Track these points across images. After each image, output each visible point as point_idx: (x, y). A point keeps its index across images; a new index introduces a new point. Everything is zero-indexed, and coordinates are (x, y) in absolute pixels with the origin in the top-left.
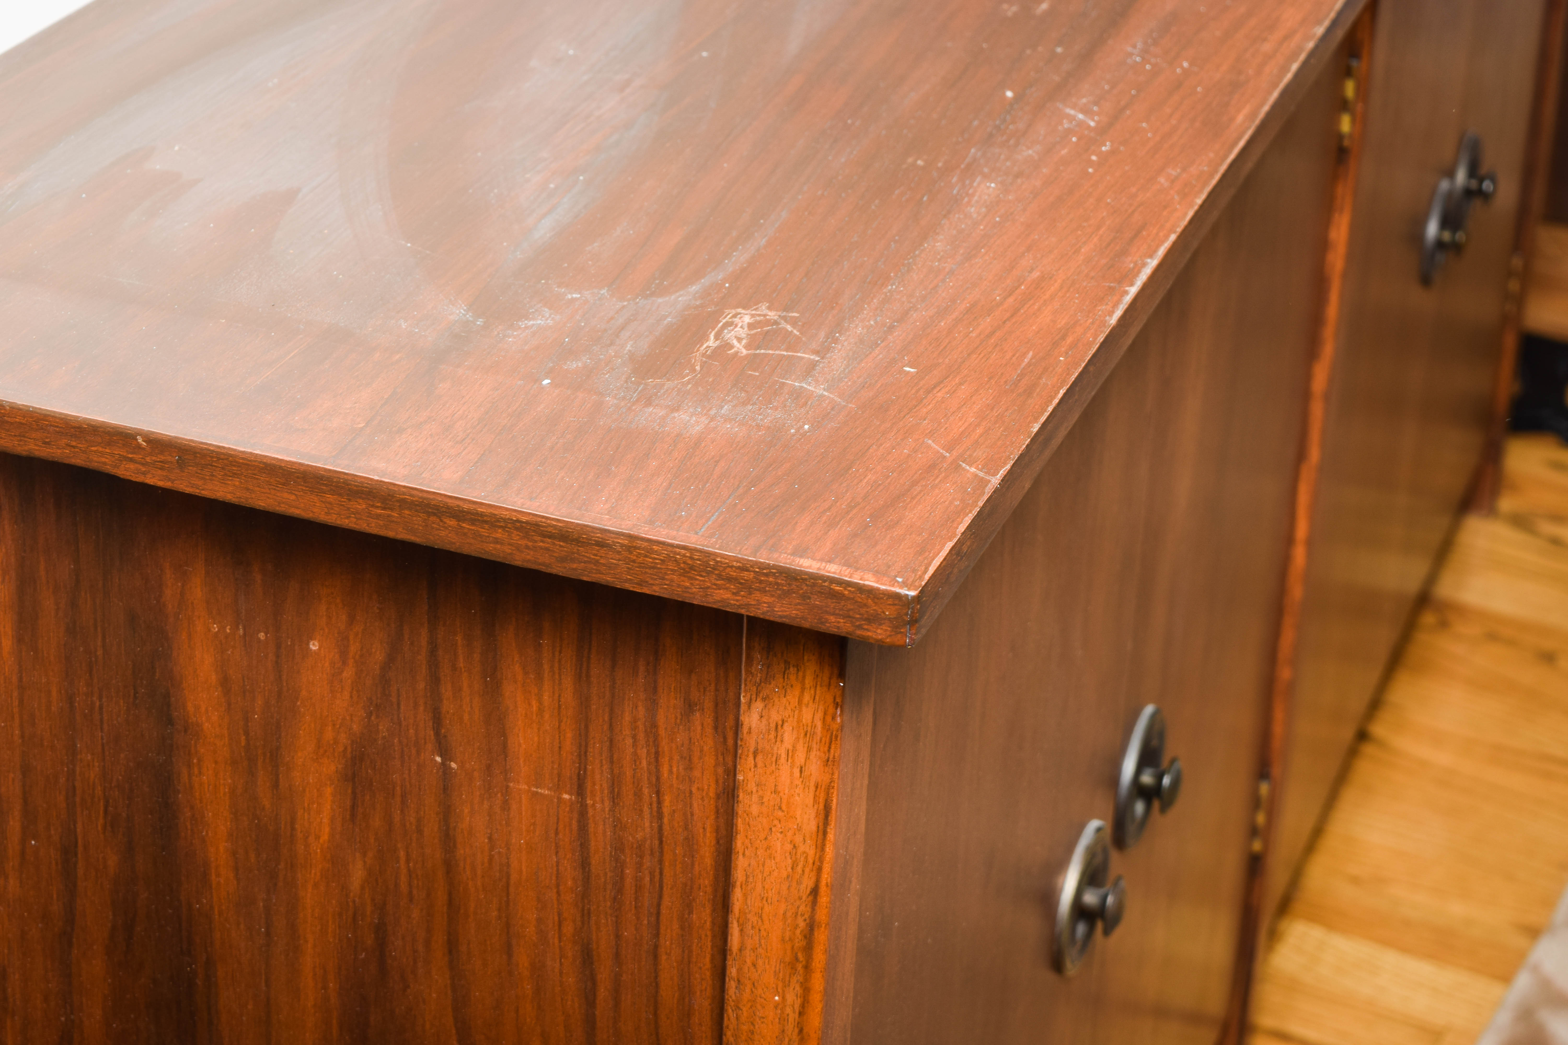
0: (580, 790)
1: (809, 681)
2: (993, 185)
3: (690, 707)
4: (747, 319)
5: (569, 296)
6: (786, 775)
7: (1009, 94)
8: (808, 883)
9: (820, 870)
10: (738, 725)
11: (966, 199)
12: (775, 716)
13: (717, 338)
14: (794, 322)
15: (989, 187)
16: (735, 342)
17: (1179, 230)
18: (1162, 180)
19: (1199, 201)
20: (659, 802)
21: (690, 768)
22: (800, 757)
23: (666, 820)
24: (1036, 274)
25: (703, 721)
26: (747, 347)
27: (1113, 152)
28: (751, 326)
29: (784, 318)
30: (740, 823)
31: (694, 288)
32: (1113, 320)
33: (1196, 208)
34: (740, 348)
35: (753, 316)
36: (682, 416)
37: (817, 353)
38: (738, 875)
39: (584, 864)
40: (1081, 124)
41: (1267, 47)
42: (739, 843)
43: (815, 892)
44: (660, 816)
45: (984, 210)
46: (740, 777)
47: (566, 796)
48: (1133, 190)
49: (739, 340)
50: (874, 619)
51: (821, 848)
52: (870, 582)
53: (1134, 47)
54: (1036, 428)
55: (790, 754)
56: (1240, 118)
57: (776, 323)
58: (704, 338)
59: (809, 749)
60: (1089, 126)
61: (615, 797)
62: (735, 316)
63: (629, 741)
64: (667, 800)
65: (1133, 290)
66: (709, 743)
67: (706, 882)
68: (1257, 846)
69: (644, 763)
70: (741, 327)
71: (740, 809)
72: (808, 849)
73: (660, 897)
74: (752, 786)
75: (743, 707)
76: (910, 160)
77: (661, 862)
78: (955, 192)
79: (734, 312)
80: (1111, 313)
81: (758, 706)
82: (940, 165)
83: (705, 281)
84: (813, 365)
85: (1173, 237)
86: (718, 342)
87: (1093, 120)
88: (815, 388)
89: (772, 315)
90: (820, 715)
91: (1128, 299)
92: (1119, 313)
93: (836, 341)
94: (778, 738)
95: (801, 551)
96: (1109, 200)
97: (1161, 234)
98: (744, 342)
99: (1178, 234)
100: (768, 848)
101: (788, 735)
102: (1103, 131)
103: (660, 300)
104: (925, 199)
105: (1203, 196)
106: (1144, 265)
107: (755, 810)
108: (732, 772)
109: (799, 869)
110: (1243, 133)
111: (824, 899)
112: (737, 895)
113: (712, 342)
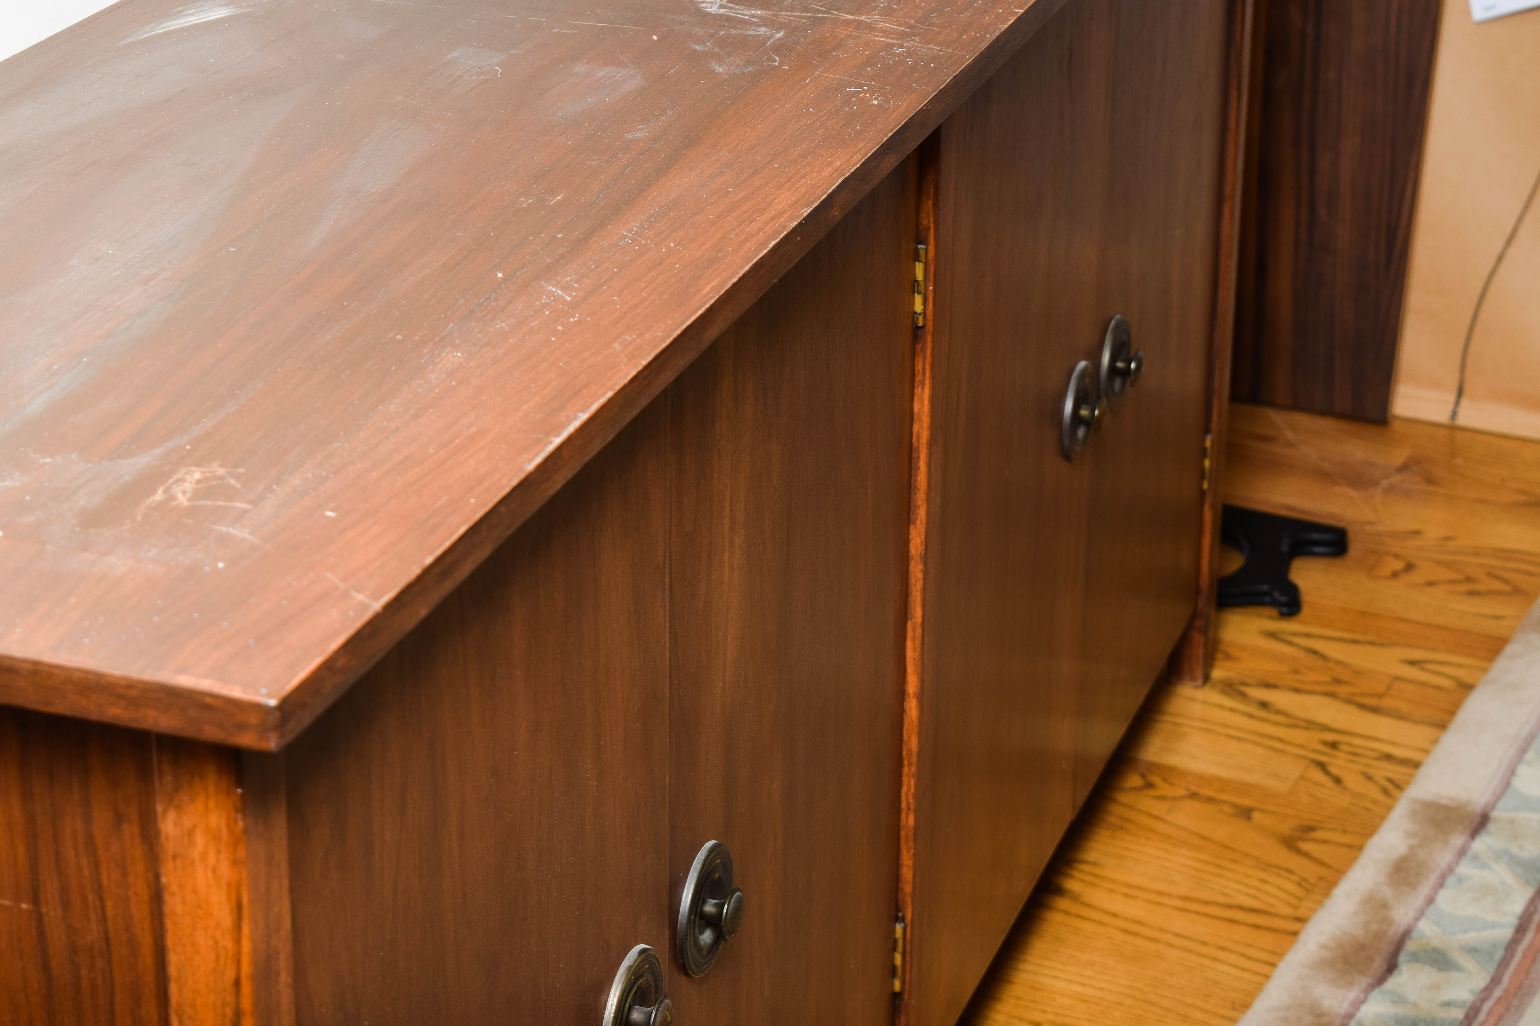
0: (35, 900)
1: (211, 789)
2: (459, 354)
3: (119, 818)
4: (197, 476)
5: (41, 461)
6: (202, 877)
7: (500, 275)
8: (230, 975)
9: (238, 963)
10: (158, 833)
11: (431, 367)
12: (187, 822)
13: (164, 492)
14: (238, 477)
15: (454, 356)
16: (180, 496)
17: (618, 387)
18: (616, 345)
19: (644, 362)
20: (103, 907)
21: (125, 874)
22: (212, 859)
23: (110, 923)
24: (473, 429)
25: (131, 830)
26: (189, 500)
27: (579, 323)
28: (199, 482)
29: (232, 475)
30: (168, 923)
31: (157, 451)
32: (531, 467)
33: (640, 368)
34: (182, 500)
35: (203, 473)
36: (112, 559)
37: (251, 502)
38: (173, 970)
39: (46, 968)
40: (557, 299)
41: (754, 226)
42: (170, 941)
43: (237, 983)
44: (104, 920)
45: (444, 376)
46: (164, 880)
47: (24, 906)
48: (587, 354)
49: (184, 493)
50: (242, 727)
51: (238, 941)
52: (237, 693)
53: (630, 231)
54: (429, 560)
55: (204, 856)
56: (708, 289)
57: (222, 478)
58: (154, 492)
59: (218, 852)
60: (566, 300)
61: (66, 904)
62: (187, 473)
63: (71, 853)
64: (109, 904)
65: (557, 441)
66: (137, 851)
67: (149, 979)
68: (897, 986)
69: (86, 872)
70: (190, 483)
71: (167, 909)
72: (227, 943)
73: (113, 995)
74: (174, 888)
75: (160, 816)
76: (390, 335)
77: (110, 962)
78: (423, 361)
79: (186, 470)
80: (530, 461)
81: (172, 815)
82: (416, 338)
83: (169, 445)
84: (245, 512)
85: (610, 394)
86: (164, 497)
87: (570, 296)
88: (241, 533)
89: (221, 471)
90: (223, 820)
91: (551, 448)
92: (538, 460)
93: (272, 491)
94: (192, 843)
95: (182, 670)
96: (561, 364)
97: (600, 392)
98: (188, 495)
99: (616, 391)
100: (194, 944)
101: (200, 840)
102: (575, 305)
103: (123, 462)
104: (393, 368)
105: (650, 358)
106: (575, 418)
107: (179, 909)
108: (157, 877)
109: (222, 962)
110: (706, 302)
111: (247, 989)
112: (173, 988)
113: (159, 496)
